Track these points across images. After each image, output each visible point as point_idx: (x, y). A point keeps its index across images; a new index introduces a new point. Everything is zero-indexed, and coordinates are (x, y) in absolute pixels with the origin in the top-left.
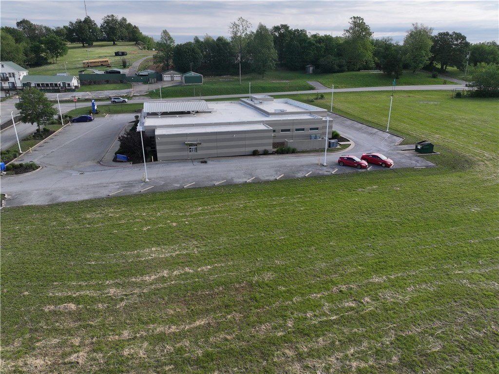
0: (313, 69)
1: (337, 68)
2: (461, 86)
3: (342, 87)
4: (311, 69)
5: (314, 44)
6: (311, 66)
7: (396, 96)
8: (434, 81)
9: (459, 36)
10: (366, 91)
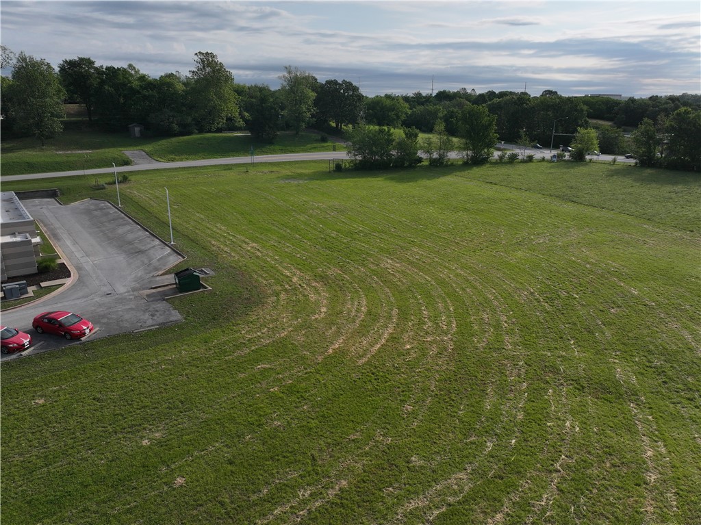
0: (141, 130)
1: (176, 127)
2: (341, 155)
3: (182, 160)
4: (137, 130)
5: (139, 92)
6: (135, 126)
7: (252, 171)
8: (323, 147)
9: (349, 86)
10: (211, 166)
